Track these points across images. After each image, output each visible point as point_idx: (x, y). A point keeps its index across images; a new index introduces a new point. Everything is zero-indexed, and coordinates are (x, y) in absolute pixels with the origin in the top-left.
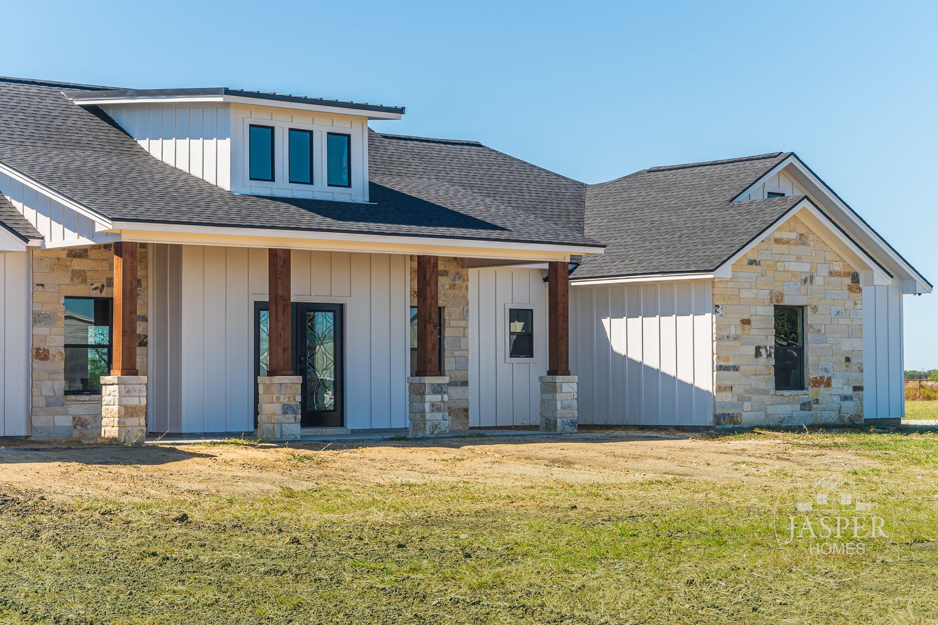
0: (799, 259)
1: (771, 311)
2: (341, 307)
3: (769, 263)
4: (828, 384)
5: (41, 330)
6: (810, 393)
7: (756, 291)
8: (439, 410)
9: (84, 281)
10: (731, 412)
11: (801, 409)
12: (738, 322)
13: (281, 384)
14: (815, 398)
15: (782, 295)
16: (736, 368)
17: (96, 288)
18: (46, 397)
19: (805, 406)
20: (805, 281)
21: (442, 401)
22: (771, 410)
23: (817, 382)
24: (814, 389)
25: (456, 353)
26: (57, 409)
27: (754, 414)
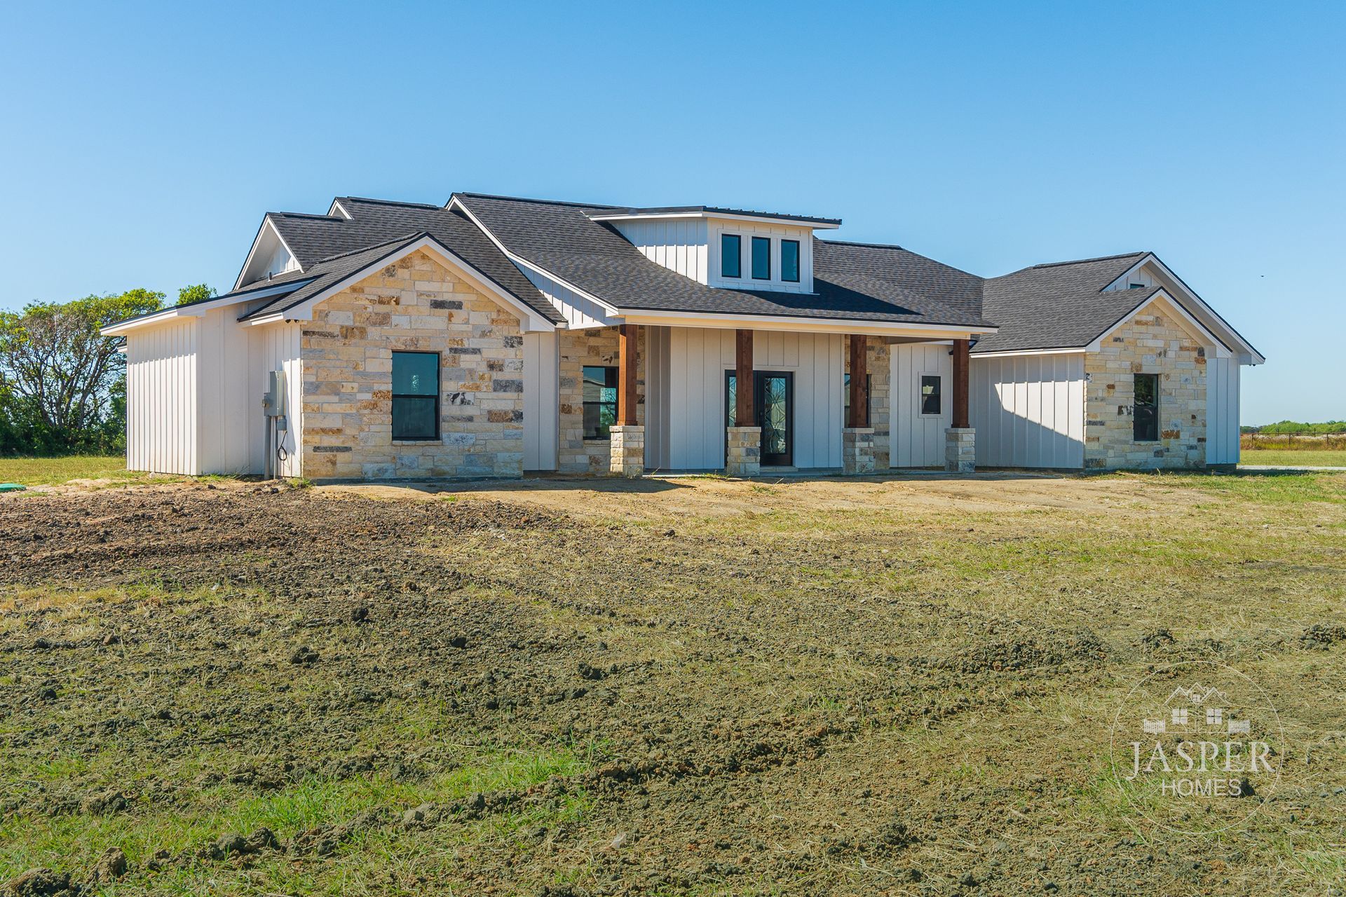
0: (1155, 337)
1: (1131, 378)
2: (792, 373)
3: (1131, 340)
4: (1177, 436)
5: (566, 391)
6: (1162, 443)
7: (1119, 363)
8: (866, 454)
9: (598, 354)
10: (1098, 457)
11: (1155, 456)
12: (1105, 387)
13: (745, 433)
14: (1166, 447)
15: (1141, 365)
16: (1102, 423)
17: (607, 360)
18: (570, 441)
19: (1158, 453)
20: (1160, 354)
21: (869, 447)
22: (1130, 456)
23: (1168, 435)
24: (1166, 440)
25: (880, 410)
26: (578, 450)
27: (1116, 459)
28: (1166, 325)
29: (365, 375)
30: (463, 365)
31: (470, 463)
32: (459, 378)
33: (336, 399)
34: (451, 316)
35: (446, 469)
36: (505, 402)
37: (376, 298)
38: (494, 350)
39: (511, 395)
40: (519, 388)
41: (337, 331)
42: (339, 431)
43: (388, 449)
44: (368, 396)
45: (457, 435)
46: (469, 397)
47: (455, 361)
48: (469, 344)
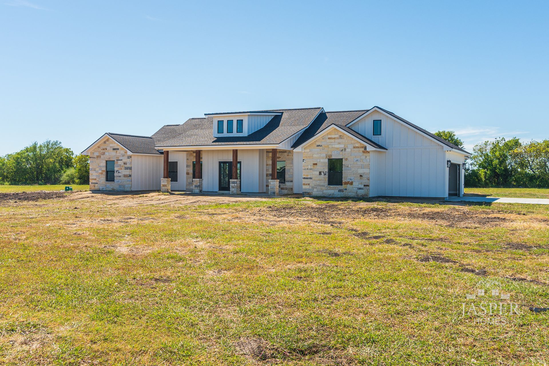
0: (339, 143)
1: (327, 160)
3: (326, 145)
4: (352, 184)
5: (188, 169)
6: (343, 187)
7: (320, 155)
8: (234, 188)
10: (308, 191)
11: (339, 192)
12: (312, 164)
14: (345, 188)
15: (331, 155)
16: (311, 178)
18: (189, 182)
19: (340, 191)
20: (342, 150)
22: (324, 192)
23: (346, 183)
24: (345, 185)
25: (289, 173)
27: (317, 192)
28: (345, 138)
29: (100, 166)
30: (119, 164)
31: (120, 187)
32: (118, 166)
33: (95, 172)
34: (117, 152)
35: (115, 188)
36: (127, 172)
37: (102, 149)
38: (125, 160)
39: (129, 170)
40: (130, 168)
41: (95, 157)
42: (96, 179)
43: (104, 183)
44: (100, 171)
45: (117, 180)
46: (120, 171)
47: (117, 162)
48: (120, 158)
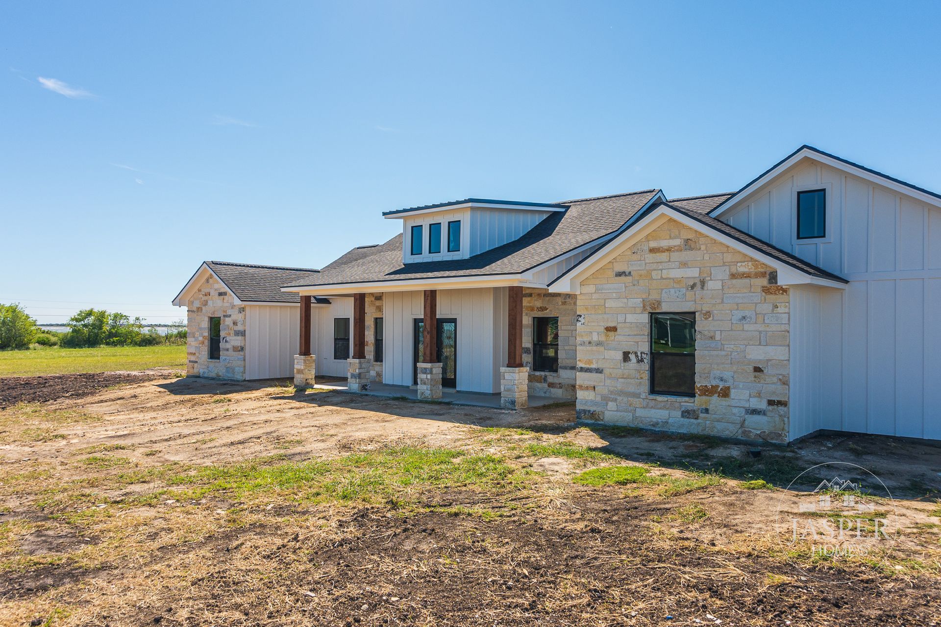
0: (684, 265)
1: (645, 318)
3: (642, 272)
4: (725, 393)
6: (698, 402)
7: (625, 300)
8: (425, 384)
10: (592, 409)
11: (683, 416)
12: (602, 329)
14: (704, 407)
15: (659, 303)
16: (599, 371)
19: (686, 414)
20: (693, 287)
21: (427, 378)
22: (640, 413)
23: (708, 391)
24: (704, 398)
27: (619, 414)
28: (703, 247)
29: (201, 329)
30: (226, 323)
31: (227, 371)
32: (225, 329)
33: (193, 339)
35: (220, 374)
36: (239, 341)
37: (204, 293)
38: (235, 315)
39: (240, 338)
40: (243, 333)
41: (195, 309)
42: (195, 353)
43: (207, 363)
44: (201, 338)
45: (224, 358)
46: (227, 339)
47: (224, 321)
48: (228, 313)
